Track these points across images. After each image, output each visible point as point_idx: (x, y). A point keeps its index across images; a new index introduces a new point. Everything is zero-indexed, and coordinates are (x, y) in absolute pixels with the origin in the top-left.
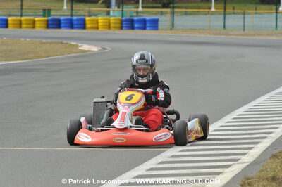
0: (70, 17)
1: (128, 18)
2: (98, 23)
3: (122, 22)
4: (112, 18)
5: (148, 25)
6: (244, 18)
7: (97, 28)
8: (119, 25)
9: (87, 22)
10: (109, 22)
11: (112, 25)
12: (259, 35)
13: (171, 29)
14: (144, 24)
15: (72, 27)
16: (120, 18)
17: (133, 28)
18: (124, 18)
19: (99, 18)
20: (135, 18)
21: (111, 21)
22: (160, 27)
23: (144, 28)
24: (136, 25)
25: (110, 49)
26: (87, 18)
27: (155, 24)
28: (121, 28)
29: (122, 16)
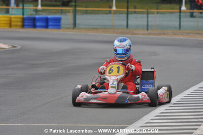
1: (29, 16)
3: (24, 20)
4: (13, 16)
5: (50, 24)
6: (148, 17)
8: (20, 24)
10: (11, 21)
11: (13, 24)
12: (164, 34)
13: (74, 28)
14: (46, 23)
16: (22, 16)
17: (35, 26)
18: (25, 16)
20: (37, 16)
21: (13, 20)
22: (62, 26)
23: (46, 27)
24: (38, 24)
25: (20, 47)
27: (57, 23)
28: (23, 26)
29: (23, 14)
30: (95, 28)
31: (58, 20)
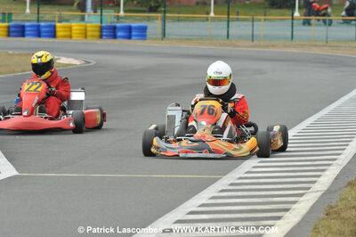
0: (36, 23)
1: (109, 24)
2: (71, 31)
3: (102, 29)
4: (88, 25)
5: (134, 33)
6: (253, 26)
7: (71, 37)
8: (97, 34)
9: (58, 29)
10: (86, 30)
11: (89, 33)
12: (273, 46)
13: (162, 39)
14: (129, 33)
15: (39, 35)
16: (99, 24)
17: (115, 37)
18: (103, 25)
19: (73, 24)
20: (118, 25)
21: (88, 28)
22: (148, 36)
23: (129, 37)
24: (119, 34)
25: (94, 62)
26: (58, 25)
27: (142, 32)
28: (101, 37)
29: (101, 23)
30: (188, 39)
31: (144, 29)
